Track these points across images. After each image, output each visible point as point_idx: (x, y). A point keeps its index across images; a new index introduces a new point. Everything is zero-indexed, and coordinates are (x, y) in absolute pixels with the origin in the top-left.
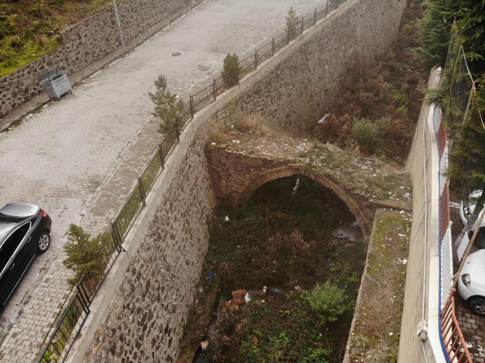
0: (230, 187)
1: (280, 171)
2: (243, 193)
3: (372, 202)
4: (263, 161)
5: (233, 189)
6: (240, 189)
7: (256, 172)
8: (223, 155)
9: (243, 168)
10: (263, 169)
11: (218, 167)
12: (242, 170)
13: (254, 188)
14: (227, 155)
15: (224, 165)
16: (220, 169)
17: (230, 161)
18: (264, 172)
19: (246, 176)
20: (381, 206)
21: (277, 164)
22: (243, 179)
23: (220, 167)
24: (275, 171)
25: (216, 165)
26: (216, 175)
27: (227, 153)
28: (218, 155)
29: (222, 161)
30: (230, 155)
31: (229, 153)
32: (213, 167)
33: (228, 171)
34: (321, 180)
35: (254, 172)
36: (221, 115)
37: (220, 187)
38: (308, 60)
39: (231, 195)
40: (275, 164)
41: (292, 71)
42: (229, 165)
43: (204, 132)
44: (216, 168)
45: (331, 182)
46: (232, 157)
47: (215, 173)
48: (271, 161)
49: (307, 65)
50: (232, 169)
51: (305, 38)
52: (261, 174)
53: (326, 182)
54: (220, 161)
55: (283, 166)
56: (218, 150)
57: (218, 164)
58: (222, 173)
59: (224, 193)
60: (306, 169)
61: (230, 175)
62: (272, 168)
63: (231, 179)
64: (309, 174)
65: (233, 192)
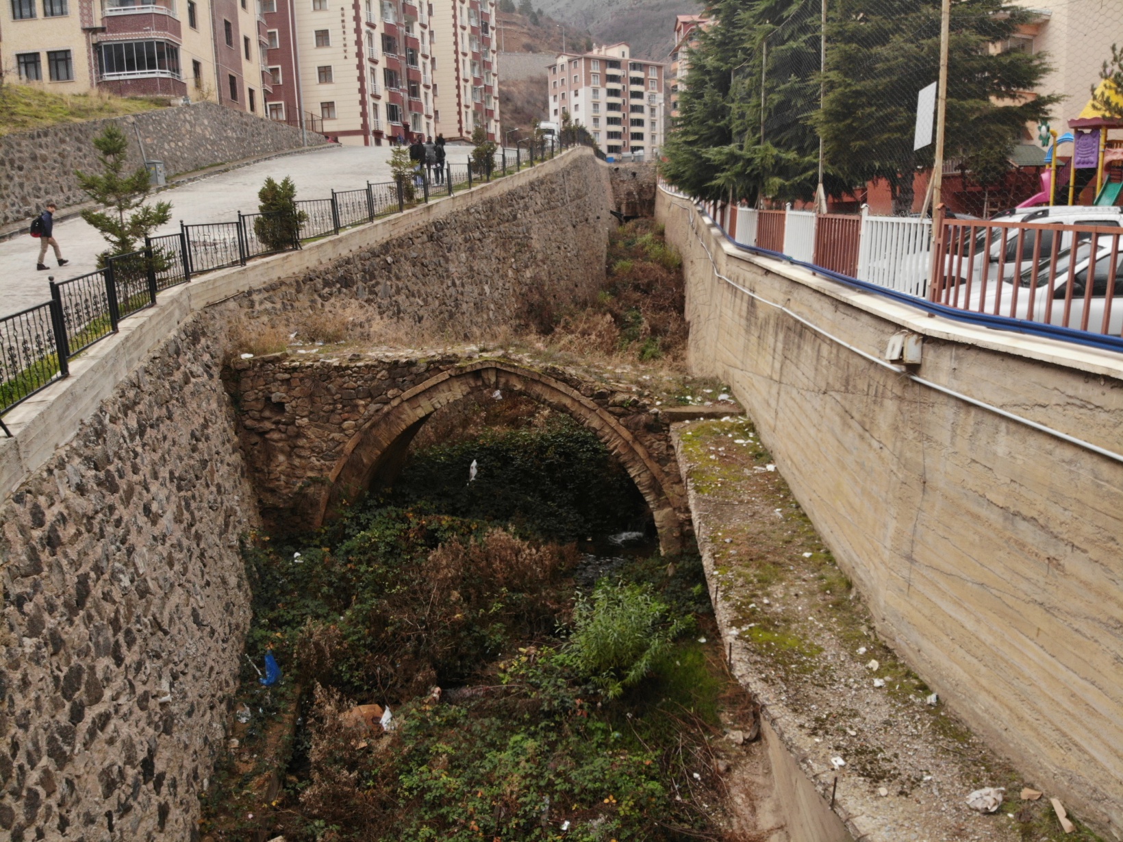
0: (298, 472)
1: (435, 387)
2: (338, 479)
3: (656, 414)
4: (389, 370)
5: (310, 474)
6: (330, 469)
7: (373, 407)
8: (275, 380)
9: (335, 402)
10: (390, 393)
11: (263, 419)
12: (333, 411)
13: (368, 458)
14: (287, 376)
15: (280, 407)
16: (268, 425)
17: (296, 392)
18: (395, 403)
19: (346, 424)
20: (680, 417)
21: (427, 370)
22: (336, 435)
23: (268, 419)
24: (424, 392)
25: (257, 415)
26: (256, 444)
27: (286, 370)
28: (261, 382)
29: (275, 398)
30: (296, 374)
31: (295, 369)
32: (248, 423)
33: (293, 423)
34: (538, 389)
35: (366, 408)
36: (261, 303)
37: (272, 476)
38: (447, 260)
39: (305, 496)
40: (422, 370)
41: (418, 269)
42: (294, 403)
43: (218, 326)
44: (255, 423)
45: (561, 387)
46: (301, 380)
47: (255, 439)
48: (410, 364)
49: (447, 271)
50: (305, 413)
51: (434, 211)
52: (386, 409)
53: (548, 391)
54: (268, 399)
55: (442, 371)
56: (262, 366)
57: (261, 411)
58: (276, 436)
59: (284, 491)
60: (498, 366)
61: (299, 435)
62: (414, 383)
63: (302, 447)
64: (507, 381)
65: (309, 486)
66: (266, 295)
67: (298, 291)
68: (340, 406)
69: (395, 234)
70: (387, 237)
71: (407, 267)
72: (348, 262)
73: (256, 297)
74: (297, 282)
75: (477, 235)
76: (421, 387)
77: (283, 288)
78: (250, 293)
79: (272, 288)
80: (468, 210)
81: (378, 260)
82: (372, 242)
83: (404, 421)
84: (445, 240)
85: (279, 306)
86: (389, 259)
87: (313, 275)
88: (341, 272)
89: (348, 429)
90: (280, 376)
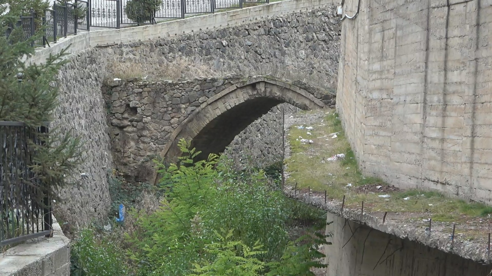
0: (142, 153)
1: (228, 95)
4: (201, 85)
5: (149, 154)
6: (161, 150)
7: (190, 109)
8: (133, 93)
9: (168, 106)
10: (201, 99)
11: (123, 119)
12: (165, 112)
14: (141, 90)
15: (134, 110)
16: (126, 123)
17: (145, 100)
18: (203, 106)
19: (172, 121)
21: (223, 84)
23: (127, 119)
24: (221, 98)
25: (120, 116)
26: (117, 135)
27: (140, 87)
28: (125, 94)
29: (132, 105)
30: (145, 89)
31: (145, 86)
32: (115, 121)
33: (141, 121)
34: (289, 95)
35: (185, 109)
36: (127, 54)
37: (126, 155)
38: (284, 54)
39: (145, 167)
40: (220, 84)
41: (250, 55)
42: (143, 108)
43: (102, 60)
44: (119, 122)
45: (303, 92)
46: (149, 92)
47: (117, 131)
48: (214, 80)
49: (283, 62)
50: (150, 114)
51: (274, 10)
52: (197, 110)
53: (296, 95)
54: (128, 105)
55: (232, 84)
56: (126, 85)
57: (122, 114)
58: (130, 129)
59: (132, 165)
60: (266, 81)
61: (144, 129)
62: (215, 92)
63: (145, 136)
64: (271, 90)
65: (147, 161)
66: (131, 49)
67: (151, 51)
68: (170, 109)
69: (232, 24)
70: (225, 26)
71: (241, 52)
72: (189, 38)
73: (124, 49)
74: (151, 44)
75: (323, 36)
76: (219, 95)
77: (142, 47)
78: (121, 46)
79: (135, 46)
80: (313, 13)
81: (214, 41)
82: (211, 28)
83: (208, 118)
84: (283, 35)
85: (137, 57)
86: (225, 43)
87: (162, 43)
88: (183, 44)
89: (174, 123)
90: (136, 90)
